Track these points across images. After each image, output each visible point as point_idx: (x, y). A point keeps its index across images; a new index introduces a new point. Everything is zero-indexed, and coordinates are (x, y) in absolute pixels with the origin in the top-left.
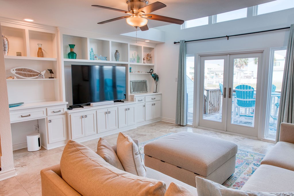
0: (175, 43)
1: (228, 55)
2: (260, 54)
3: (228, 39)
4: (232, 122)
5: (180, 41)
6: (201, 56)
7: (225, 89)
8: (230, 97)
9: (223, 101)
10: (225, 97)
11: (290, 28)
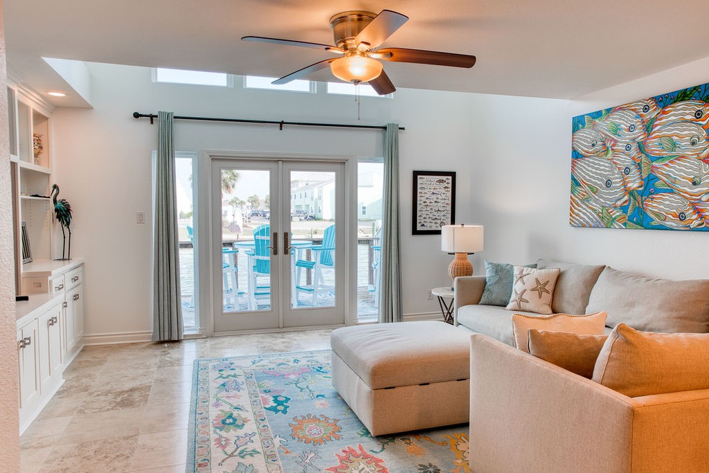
0: (137, 115)
1: (280, 162)
2: (338, 167)
3: (281, 129)
4: (295, 306)
5: (159, 112)
6: (214, 159)
7: (275, 235)
8: (286, 252)
9: (271, 262)
10: (275, 252)
11: (385, 128)
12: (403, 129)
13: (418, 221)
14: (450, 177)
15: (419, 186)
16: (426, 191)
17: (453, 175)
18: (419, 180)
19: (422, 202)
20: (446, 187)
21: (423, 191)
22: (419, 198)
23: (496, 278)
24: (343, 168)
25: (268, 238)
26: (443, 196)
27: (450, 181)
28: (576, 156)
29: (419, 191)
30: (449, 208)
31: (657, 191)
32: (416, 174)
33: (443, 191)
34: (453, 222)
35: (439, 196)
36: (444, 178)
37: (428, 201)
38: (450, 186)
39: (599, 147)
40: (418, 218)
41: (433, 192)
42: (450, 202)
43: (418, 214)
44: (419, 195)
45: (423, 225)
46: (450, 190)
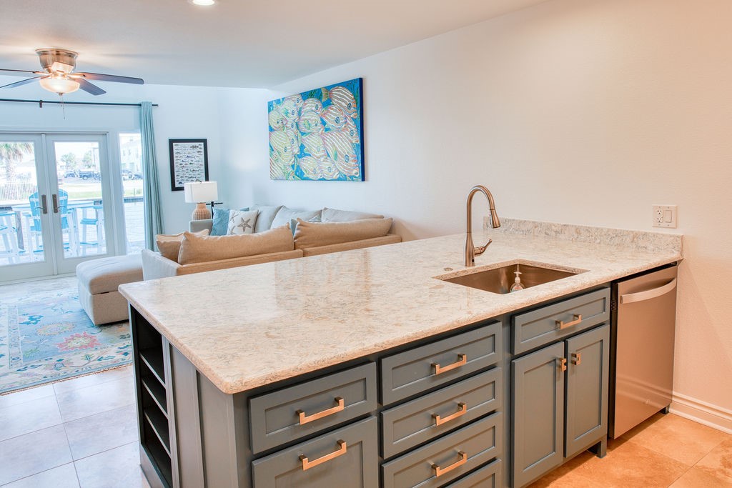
1: (43, 135)
3: (41, 107)
7: (44, 198)
8: (56, 210)
9: (42, 221)
10: (45, 211)
11: (140, 105)
12: (157, 105)
13: (176, 180)
14: (202, 144)
15: (175, 151)
16: (181, 155)
17: (205, 141)
18: (174, 146)
19: (178, 164)
20: (199, 152)
21: (179, 155)
22: (175, 162)
23: (219, 220)
24: (105, 139)
25: (37, 200)
26: (197, 159)
27: (202, 147)
28: (271, 130)
29: (175, 155)
30: (203, 168)
31: (305, 155)
32: (171, 142)
33: (197, 154)
34: (207, 179)
35: (193, 159)
36: (197, 144)
37: (184, 163)
38: (203, 150)
39: (280, 124)
40: (176, 177)
41: (188, 156)
42: (203, 163)
43: (176, 174)
44: (175, 159)
45: (181, 183)
46: (203, 153)
